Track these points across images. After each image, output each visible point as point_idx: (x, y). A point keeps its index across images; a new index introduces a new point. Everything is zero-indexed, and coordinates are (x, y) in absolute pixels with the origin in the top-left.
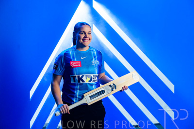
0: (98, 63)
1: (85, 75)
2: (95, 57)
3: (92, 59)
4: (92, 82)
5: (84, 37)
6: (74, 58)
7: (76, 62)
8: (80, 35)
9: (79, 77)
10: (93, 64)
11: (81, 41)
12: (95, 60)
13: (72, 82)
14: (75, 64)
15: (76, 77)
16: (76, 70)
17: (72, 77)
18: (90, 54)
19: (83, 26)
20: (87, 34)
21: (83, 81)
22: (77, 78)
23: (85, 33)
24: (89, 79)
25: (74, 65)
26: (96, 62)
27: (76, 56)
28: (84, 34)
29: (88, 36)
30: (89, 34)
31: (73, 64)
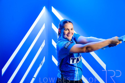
5: (68, 33)
8: (64, 31)
19: (66, 24)
20: (70, 30)
23: (69, 30)
28: (67, 30)
29: (71, 31)
30: (72, 29)
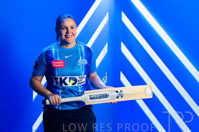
0: (85, 62)
1: (68, 77)
2: (82, 55)
3: (79, 58)
4: (76, 85)
6: (56, 57)
7: (58, 61)
9: (61, 79)
10: (79, 65)
11: (64, 37)
12: (82, 58)
13: (55, 84)
14: (57, 64)
15: (58, 78)
16: (58, 70)
17: (54, 78)
18: (77, 52)
20: (69, 29)
21: (66, 84)
22: (59, 80)
23: (67, 28)
24: (73, 82)
25: (56, 66)
26: (83, 62)
27: (59, 54)
29: (70, 31)
30: (72, 28)
31: (55, 64)
